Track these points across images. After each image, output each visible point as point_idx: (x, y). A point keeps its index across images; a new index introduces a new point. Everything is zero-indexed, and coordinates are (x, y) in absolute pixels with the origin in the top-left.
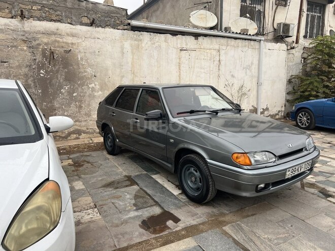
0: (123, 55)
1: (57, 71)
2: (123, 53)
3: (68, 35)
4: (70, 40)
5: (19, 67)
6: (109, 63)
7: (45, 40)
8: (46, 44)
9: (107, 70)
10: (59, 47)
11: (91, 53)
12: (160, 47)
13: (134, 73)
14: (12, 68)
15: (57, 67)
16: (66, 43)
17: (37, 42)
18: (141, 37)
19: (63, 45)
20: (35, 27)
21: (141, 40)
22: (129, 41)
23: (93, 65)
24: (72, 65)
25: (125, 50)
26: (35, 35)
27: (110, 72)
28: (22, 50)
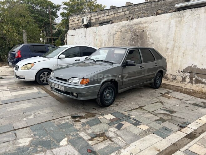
0: (169, 30)
1: (138, 41)
2: (170, 28)
3: (144, 23)
4: (144, 25)
5: (127, 40)
6: (161, 35)
7: (136, 27)
8: (136, 29)
9: (159, 39)
10: (140, 30)
11: (152, 31)
12: (199, 18)
13: (175, 41)
14: (125, 41)
15: (138, 39)
16: (143, 27)
17: (133, 29)
18: (184, 14)
19: (142, 28)
20: (134, 22)
21: (183, 16)
22: (174, 19)
23: (153, 37)
24: (144, 38)
25: (171, 26)
26: (133, 26)
27: (161, 41)
28: (129, 33)
